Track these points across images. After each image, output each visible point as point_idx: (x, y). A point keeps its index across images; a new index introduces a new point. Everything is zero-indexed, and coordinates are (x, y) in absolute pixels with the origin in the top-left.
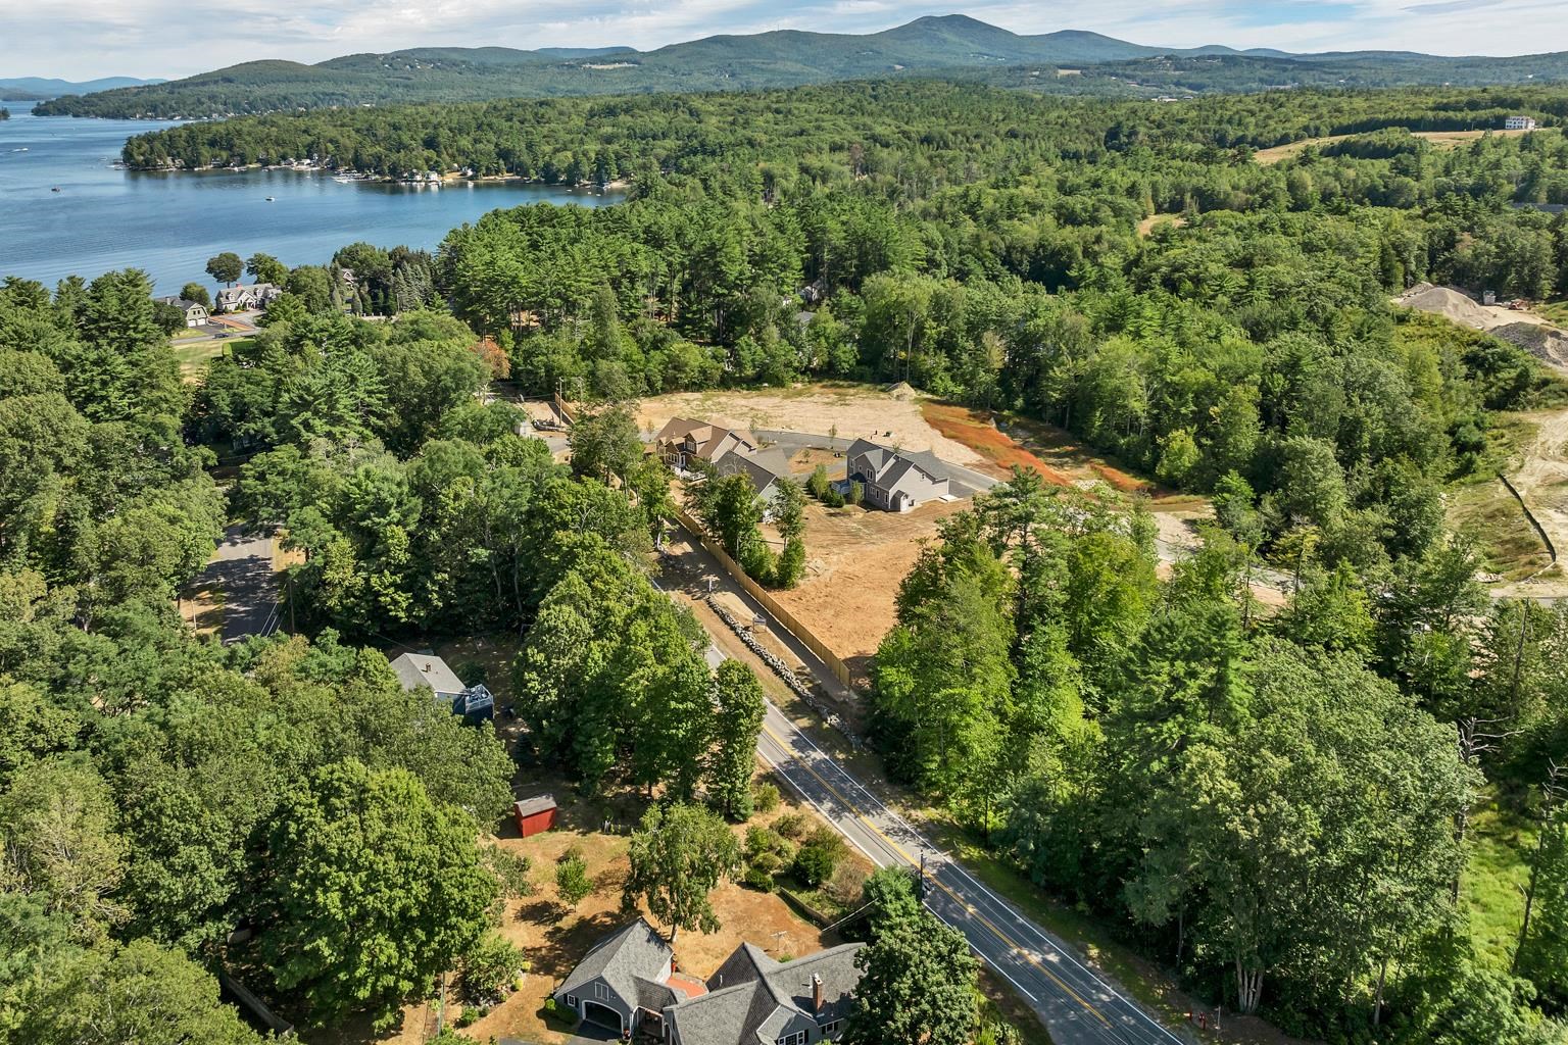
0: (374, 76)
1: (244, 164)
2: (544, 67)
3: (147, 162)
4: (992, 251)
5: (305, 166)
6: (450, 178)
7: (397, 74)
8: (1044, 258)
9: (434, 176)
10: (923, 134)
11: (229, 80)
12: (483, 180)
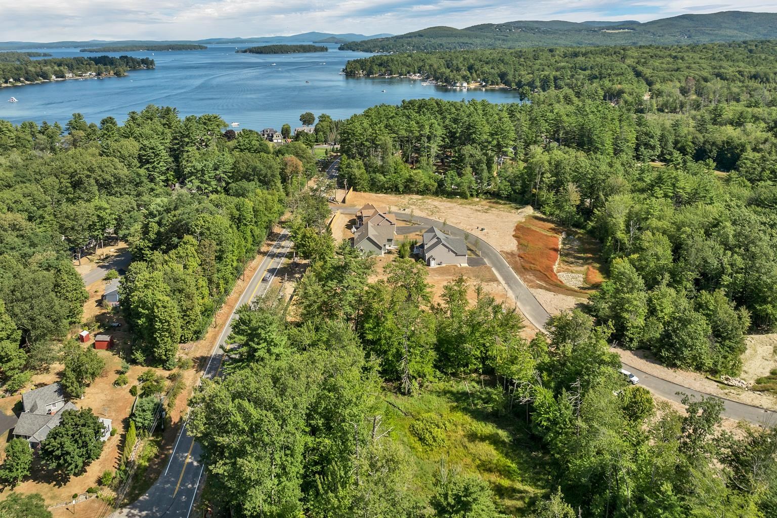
0: (489, 34)
1: (391, 74)
2: (580, 31)
3: (351, 71)
4: (693, 143)
5: (416, 77)
6: (473, 85)
7: (502, 34)
8: (727, 150)
9: (465, 84)
10: (753, 73)
11: (421, 36)
12: (489, 87)
